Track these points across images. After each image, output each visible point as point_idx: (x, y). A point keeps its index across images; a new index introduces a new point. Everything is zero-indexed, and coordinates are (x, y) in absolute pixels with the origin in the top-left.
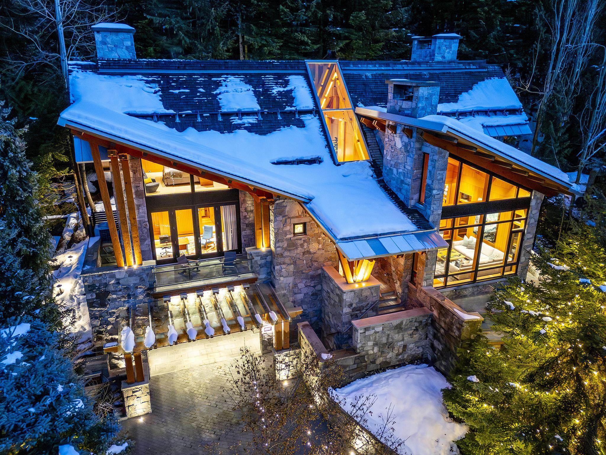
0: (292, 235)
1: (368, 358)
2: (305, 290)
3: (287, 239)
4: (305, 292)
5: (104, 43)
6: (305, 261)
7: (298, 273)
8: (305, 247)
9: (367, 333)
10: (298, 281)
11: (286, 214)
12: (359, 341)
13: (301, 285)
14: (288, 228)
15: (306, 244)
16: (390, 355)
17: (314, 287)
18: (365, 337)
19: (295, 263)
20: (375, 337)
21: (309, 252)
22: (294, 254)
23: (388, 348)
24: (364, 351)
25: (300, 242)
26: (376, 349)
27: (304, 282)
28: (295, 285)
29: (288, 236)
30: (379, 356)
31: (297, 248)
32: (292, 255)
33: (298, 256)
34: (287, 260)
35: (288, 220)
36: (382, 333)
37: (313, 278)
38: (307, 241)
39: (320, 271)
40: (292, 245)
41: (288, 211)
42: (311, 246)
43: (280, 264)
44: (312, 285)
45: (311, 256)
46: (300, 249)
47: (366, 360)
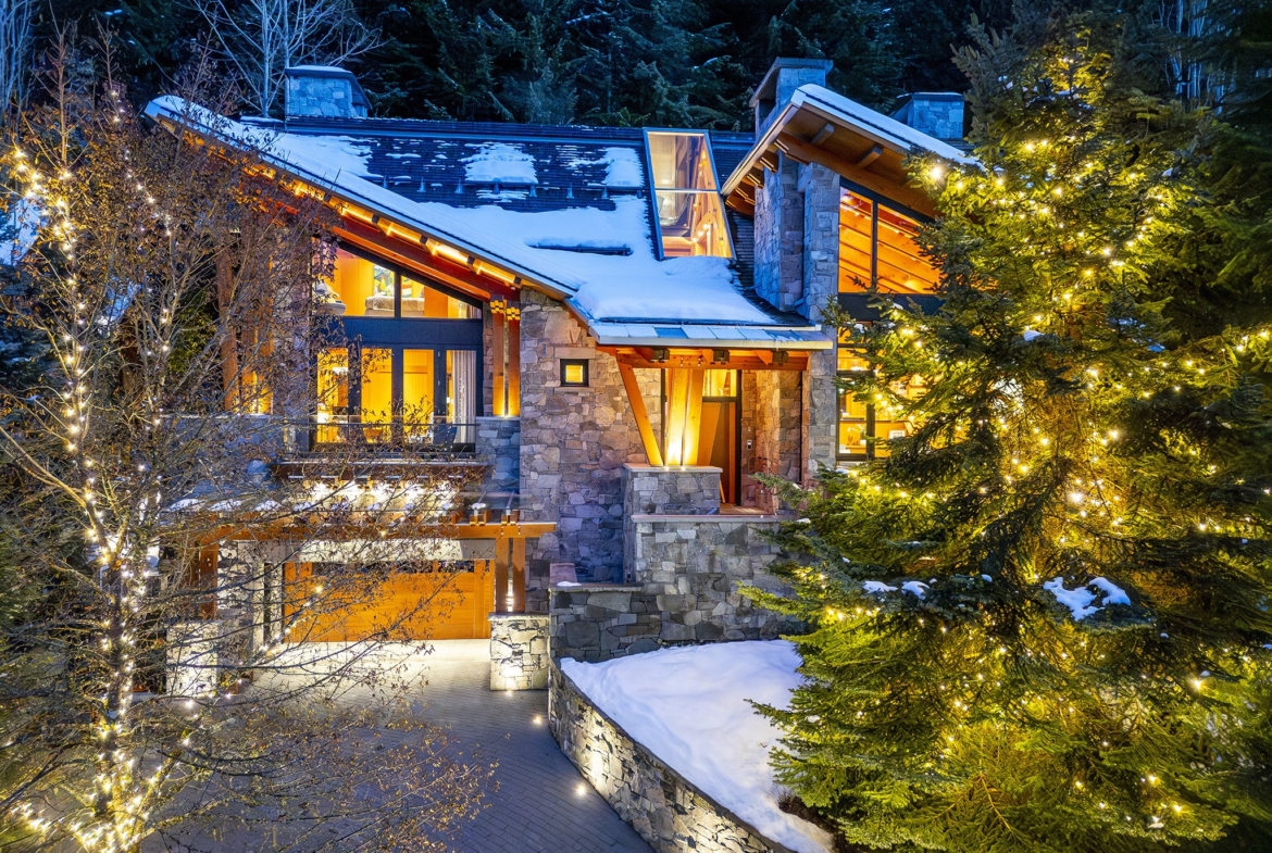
0: (558, 383)
1: (664, 603)
2: (585, 512)
3: (546, 390)
4: (587, 516)
5: (302, 93)
6: (584, 444)
7: (568, 468)
8: (586, 413)
9: (659, 538)
10: (569, 487)
11: (546, 336)
12: (639, 554)
13: (577, 499)
14: (548, 367)
15: (586, 407)
16: (719, 609)
17: (606, 506)
18: (655, 546)
19: (561, 445)
20: (680, 554)
21: (592, 425)
22: (560, 423)
23: (714, 587)
24: (652, 582)
25: (575, 400)
26: (683, 587)
27: (584, 491)
28: (564, 495)
29: (550, 384)
30: (691, 607)
31: (567, 413)
32: (555, 425)
33: (569, 430)
34: (546, 436)
35: (549, 350)
36: (696, 543)
37: (603, 486)
38: (590, 401)
39: (618, 473)
40: (556, 406)
41: (551, 332)
42: (597, 413)
43: (530, 442)
44: (602, 501)
45: (598, 433)
46: (573, 415)
47: (660, 608)
